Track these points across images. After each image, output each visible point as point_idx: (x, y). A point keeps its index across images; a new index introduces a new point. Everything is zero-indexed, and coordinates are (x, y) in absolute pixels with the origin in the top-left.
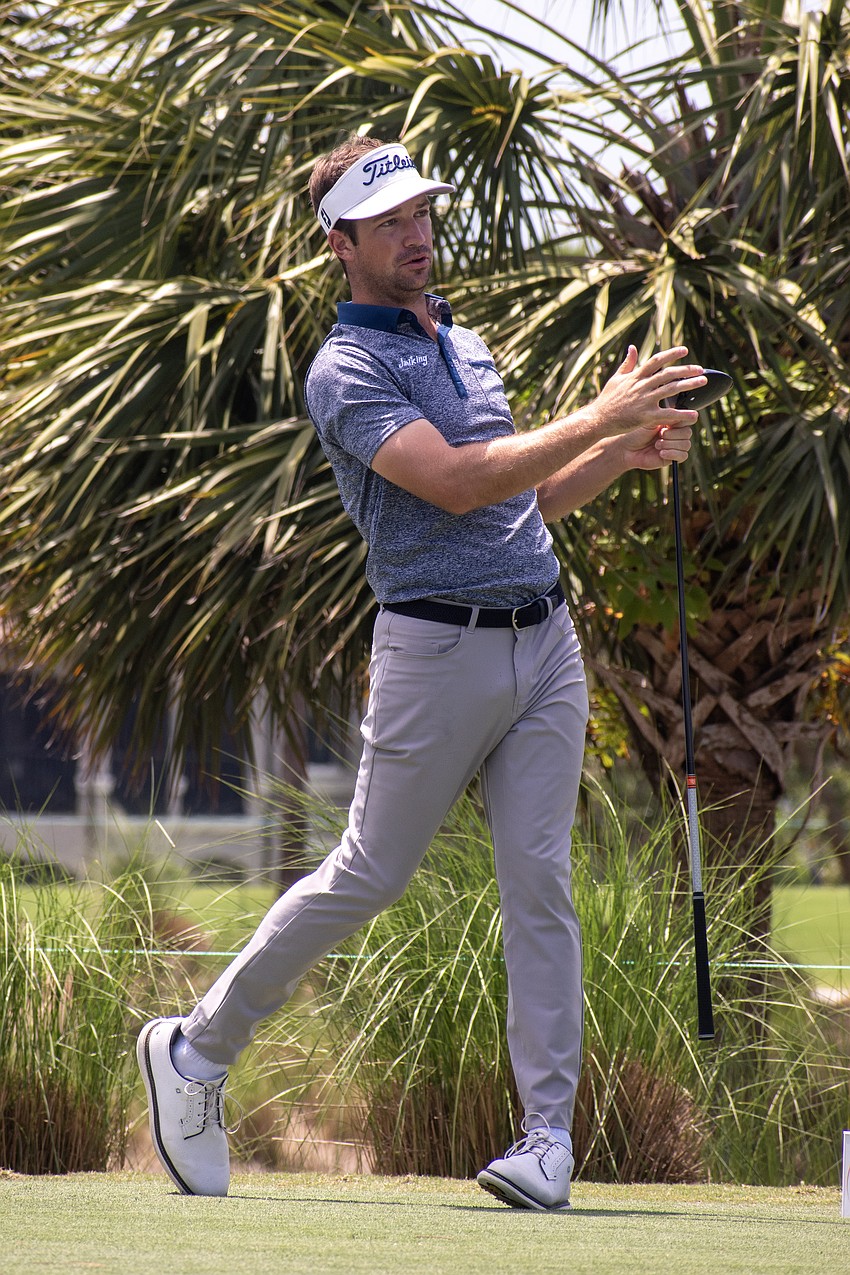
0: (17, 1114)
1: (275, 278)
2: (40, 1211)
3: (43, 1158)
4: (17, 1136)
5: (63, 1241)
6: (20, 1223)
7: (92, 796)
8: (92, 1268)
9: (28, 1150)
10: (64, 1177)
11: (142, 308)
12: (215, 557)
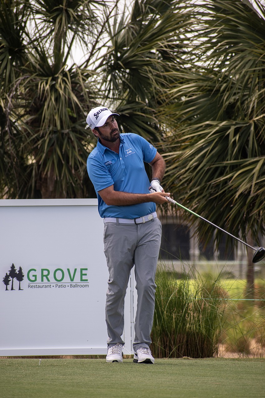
0: (189, 342)
1: (252, 120)
2: (201, 368)
3: (196, 353)
4: (189, 347)
5: (208, 377)
6: (196, 372)
7: (194, 256)
8: (218, 384)
9: (192, 352)
10: (204, 359)
11: (217, 128)
12: (238, 194)
